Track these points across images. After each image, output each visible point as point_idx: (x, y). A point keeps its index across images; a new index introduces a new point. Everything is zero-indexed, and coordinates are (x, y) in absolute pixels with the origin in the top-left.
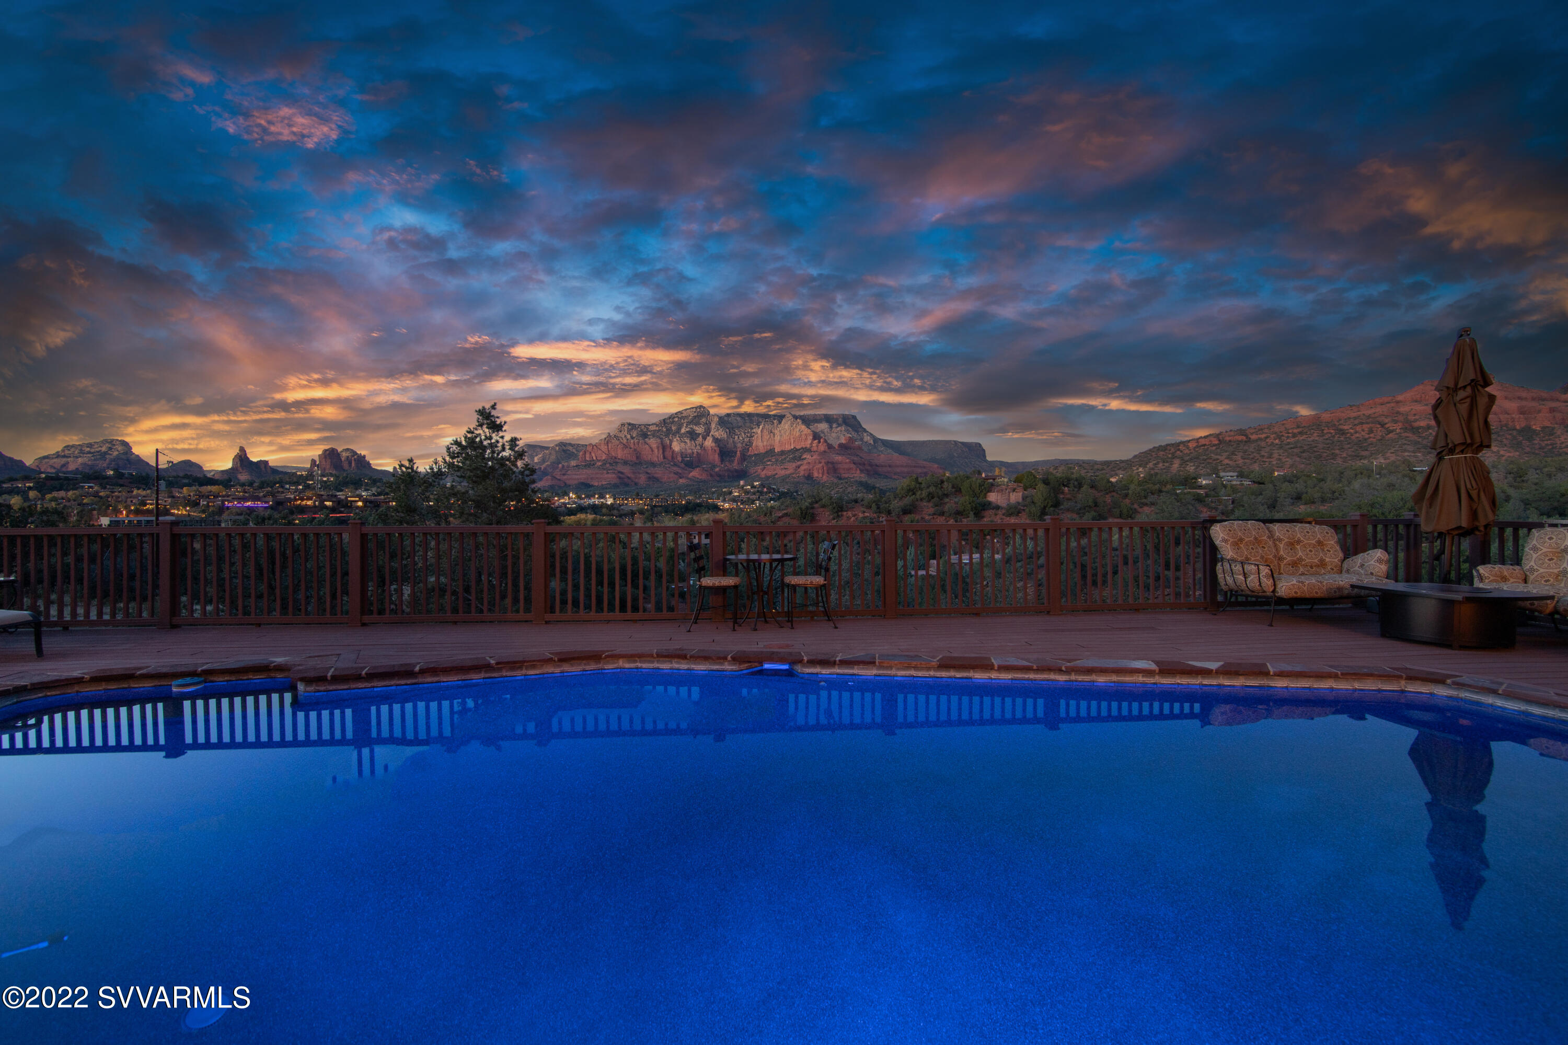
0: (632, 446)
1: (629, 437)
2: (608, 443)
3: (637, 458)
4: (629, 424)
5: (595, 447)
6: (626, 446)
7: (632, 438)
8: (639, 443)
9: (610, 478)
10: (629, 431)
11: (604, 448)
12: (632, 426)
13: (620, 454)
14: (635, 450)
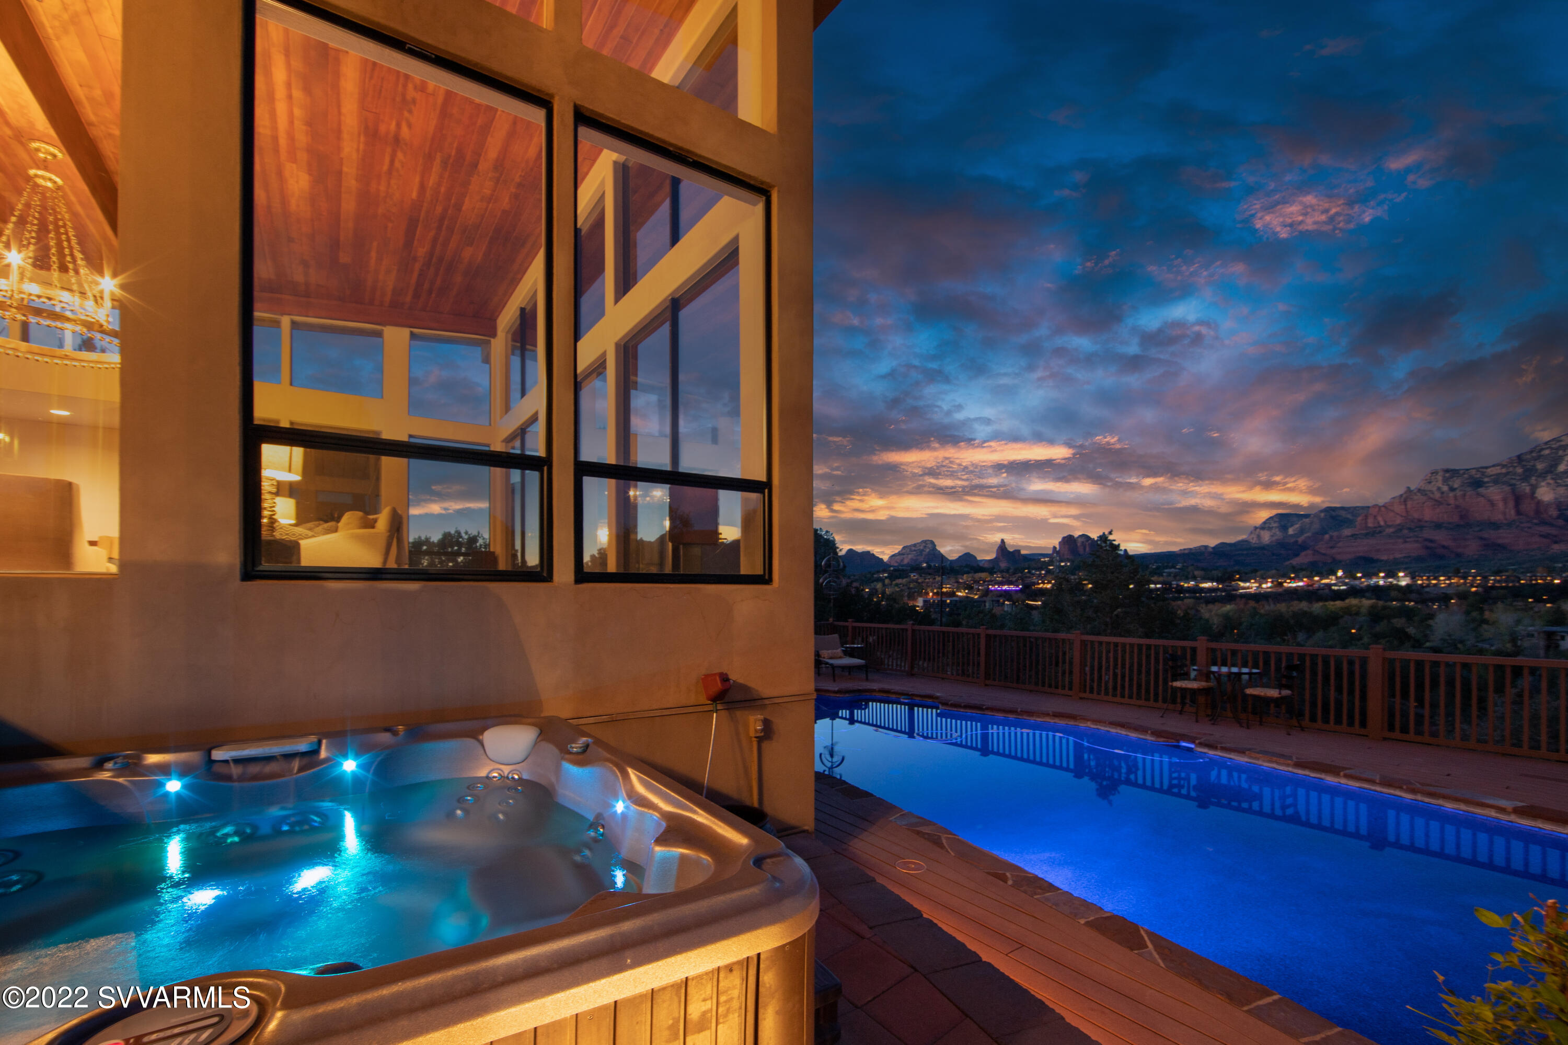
0: (1452, 501)
1: (1445, 488)
2: (1405, 501)
3: (1462, 517)
4: (1447, 471)
5: (1383, 509)
6: (1438, 503)
7: (1452, 489)
8: (1464, 495)
9: (1412, 548)
10: (1445, 480)
11: (1399, 508)
12: (1451, 473)
13: (1428, 514)
14: (1457, 507)
